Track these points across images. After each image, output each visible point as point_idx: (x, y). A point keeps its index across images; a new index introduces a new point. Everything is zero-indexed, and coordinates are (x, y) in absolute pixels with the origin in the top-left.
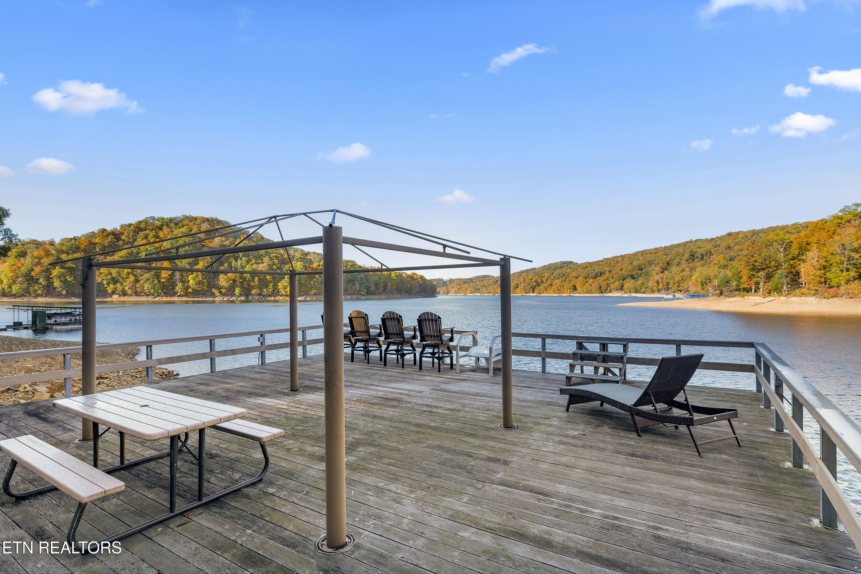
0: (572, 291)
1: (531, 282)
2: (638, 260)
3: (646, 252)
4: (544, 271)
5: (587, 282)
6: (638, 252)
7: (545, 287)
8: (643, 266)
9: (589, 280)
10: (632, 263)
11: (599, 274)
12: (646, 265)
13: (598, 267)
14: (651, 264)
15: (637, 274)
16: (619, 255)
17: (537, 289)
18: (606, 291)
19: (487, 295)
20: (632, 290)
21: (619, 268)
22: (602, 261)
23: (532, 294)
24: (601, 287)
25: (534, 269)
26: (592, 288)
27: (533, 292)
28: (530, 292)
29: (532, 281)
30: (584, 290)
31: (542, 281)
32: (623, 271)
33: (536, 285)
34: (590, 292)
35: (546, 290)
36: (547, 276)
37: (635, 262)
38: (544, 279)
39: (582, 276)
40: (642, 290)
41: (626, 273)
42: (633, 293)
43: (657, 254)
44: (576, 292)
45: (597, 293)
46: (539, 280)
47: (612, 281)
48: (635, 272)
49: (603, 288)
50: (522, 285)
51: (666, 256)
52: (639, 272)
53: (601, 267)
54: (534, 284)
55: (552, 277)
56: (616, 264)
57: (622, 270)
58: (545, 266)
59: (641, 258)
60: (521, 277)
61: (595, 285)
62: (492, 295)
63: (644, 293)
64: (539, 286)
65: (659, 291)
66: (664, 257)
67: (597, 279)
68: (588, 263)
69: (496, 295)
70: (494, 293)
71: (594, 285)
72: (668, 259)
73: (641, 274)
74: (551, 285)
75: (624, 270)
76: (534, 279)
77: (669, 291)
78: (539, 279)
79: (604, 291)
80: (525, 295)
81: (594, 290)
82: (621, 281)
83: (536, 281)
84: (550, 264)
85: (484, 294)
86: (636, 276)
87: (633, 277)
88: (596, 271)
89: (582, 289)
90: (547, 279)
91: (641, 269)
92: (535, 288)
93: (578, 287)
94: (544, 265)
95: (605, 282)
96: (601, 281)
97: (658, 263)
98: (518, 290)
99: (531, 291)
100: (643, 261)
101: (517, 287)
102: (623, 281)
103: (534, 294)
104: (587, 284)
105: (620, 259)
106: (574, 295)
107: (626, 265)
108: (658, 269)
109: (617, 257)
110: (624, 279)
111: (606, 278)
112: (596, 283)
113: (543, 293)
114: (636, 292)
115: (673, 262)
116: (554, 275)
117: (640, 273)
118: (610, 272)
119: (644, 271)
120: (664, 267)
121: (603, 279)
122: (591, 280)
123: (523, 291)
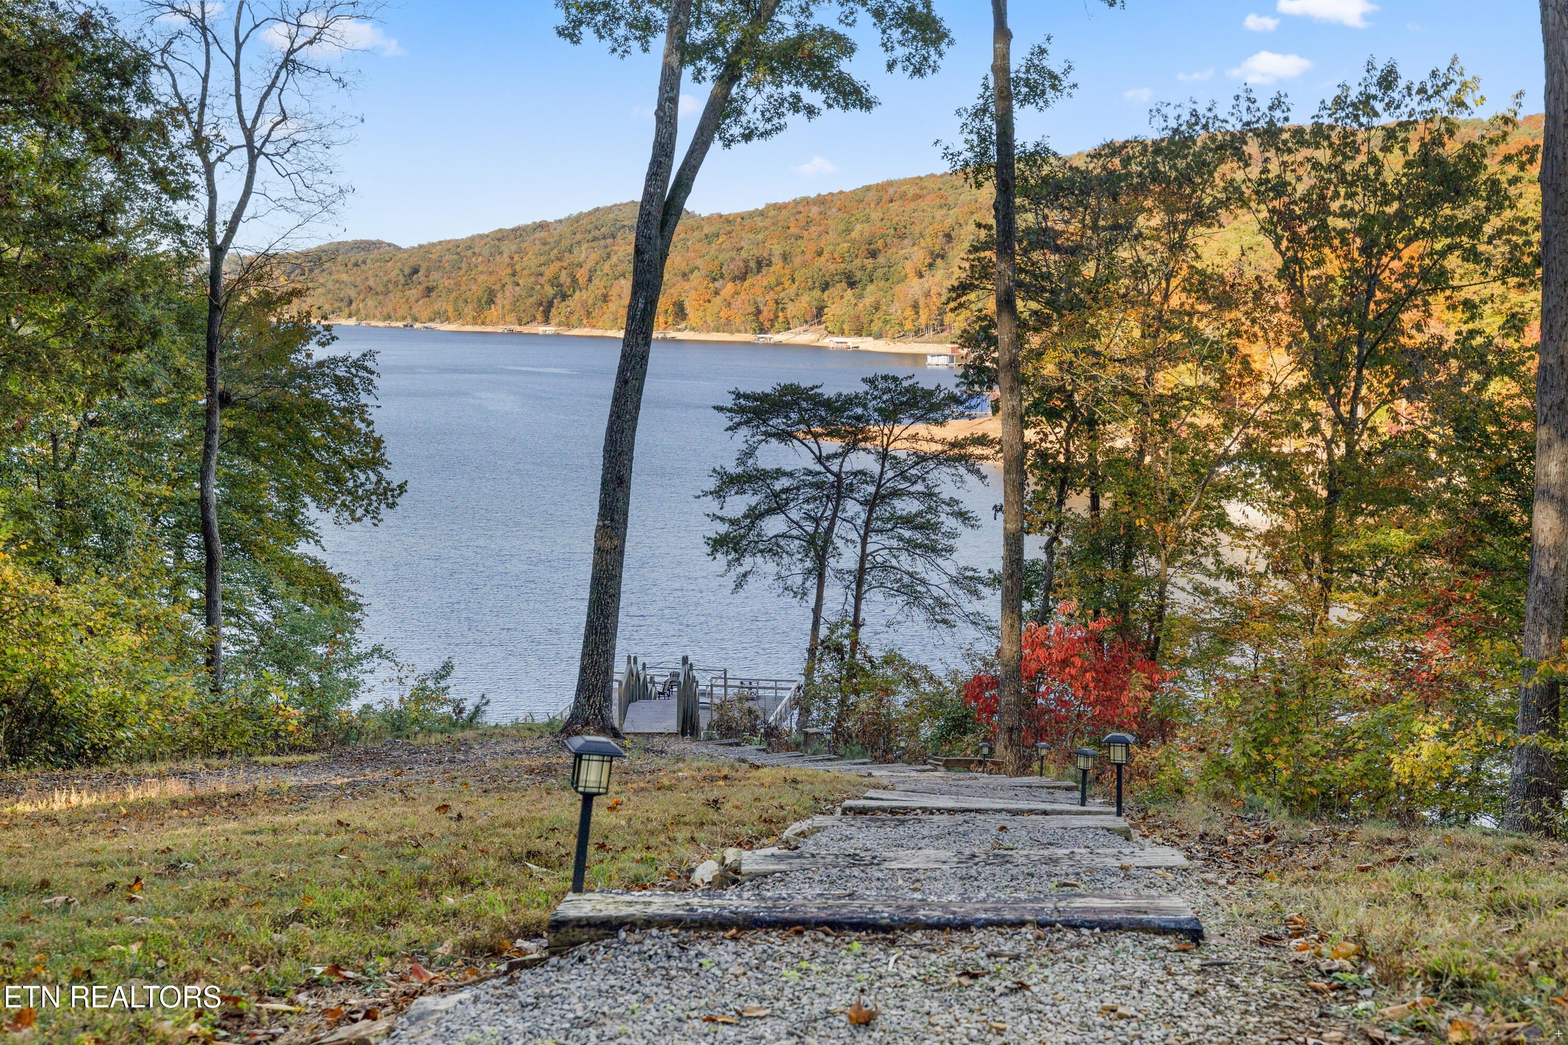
0: (670, 320)
1: (536, 283)
2: (868, 220)
3: (891, 191)
4: (579, 236)
5: (717, 293)
6: (868, 189)
7: (584, 304)
8: (880, 244)
9: (724, 287)
10: (848, 231)
11: (753, 264)
12: (889, 241)
13: (751, 236)
14: (902, 237)
15: (863, 268)
16: (813, 195)
17: (560, 309)
18: (772, 321)
19: (381, 324)
20: (846, 327)
21: (813, 247)
22: (762, 214)
23: (541, 329)
24: (759, 312)
25: (542, 226)
26: (731, 312)
27: (547, 321)
28: (534, 319)
29: (542, 280)
30: (709, 320)
31: (574, 281)
32: (823, 259)
33: (555, 297)
34: (726, 326)
35: (589, 314)
36: (589, 264)
37: (858, 227)
38: (582, 275)
39: (703, 272)
40: (875, 328)
41: (832, 267)
42: (849, 336)
43: (922, 204)
44: (682, 326)
45: (746, 331)
46: (564, 278)
47: (792, 290)
48: (858, 262)
49: (766, 314)
50: (508, 294)
51: (944, 211)
52: (869, 263)
53: (760, 237)
54: (550, 291)
55: (606, 267)
56: (803, 228)
57: (820, 254)
58: (578, 218)
59: (875, 216)
60: (498, 258)
61: (741, 305)
62: (401, 324)
63: (879, 336)
64: (564, 297)
65: (918, 333)
66: (939, 214)
67: (747, 284)
68: (721, 216)
69: (417, 325)
70: (409, 321)
71: (737, 303)
72: (949, 221)
73: (875, 269)
74: (605, 298)
75: (826, 255)
76: (549, 272)
77: (945, 334)
78: (564, 272)
79: (767, 324)
80: (518, 328)
81: (738, 321)
82: (817, 293)
83: (555, 282)
84: (597, 209)
85: (373, 323)
86: (859, 275)
87: (852, 284)
88: (744, 254)
89: (701, 314)
90: (592, 272)
91: (873, 254)
92: (550, 304)
93: (689, 310)
94: (575, 212)
95: (771, 296)
96: (758, 290)
97: (922, 236)
98: (494, 312)
99: (539, 317)
100: (879, 224)
101: (491, 301)
102: (823, 290)
103: (550, 329)
104: (718, 300)
105: (815, 210)
106: (679, 336)
107: (832, 237)
108: (919, 256)
109: (806, 201)
110: (825, 287)
111: (772, 279)
112: (743, 296)
113: (580, 324)
114: (859, 332)
115: (962, 232)
116: (614, 259)
117: (870, 267)
118: (785, 257)
119: (881, 259)
120: (937, 249)
121: (765, 283)
122: (729, 288)
123: (512, 317)
